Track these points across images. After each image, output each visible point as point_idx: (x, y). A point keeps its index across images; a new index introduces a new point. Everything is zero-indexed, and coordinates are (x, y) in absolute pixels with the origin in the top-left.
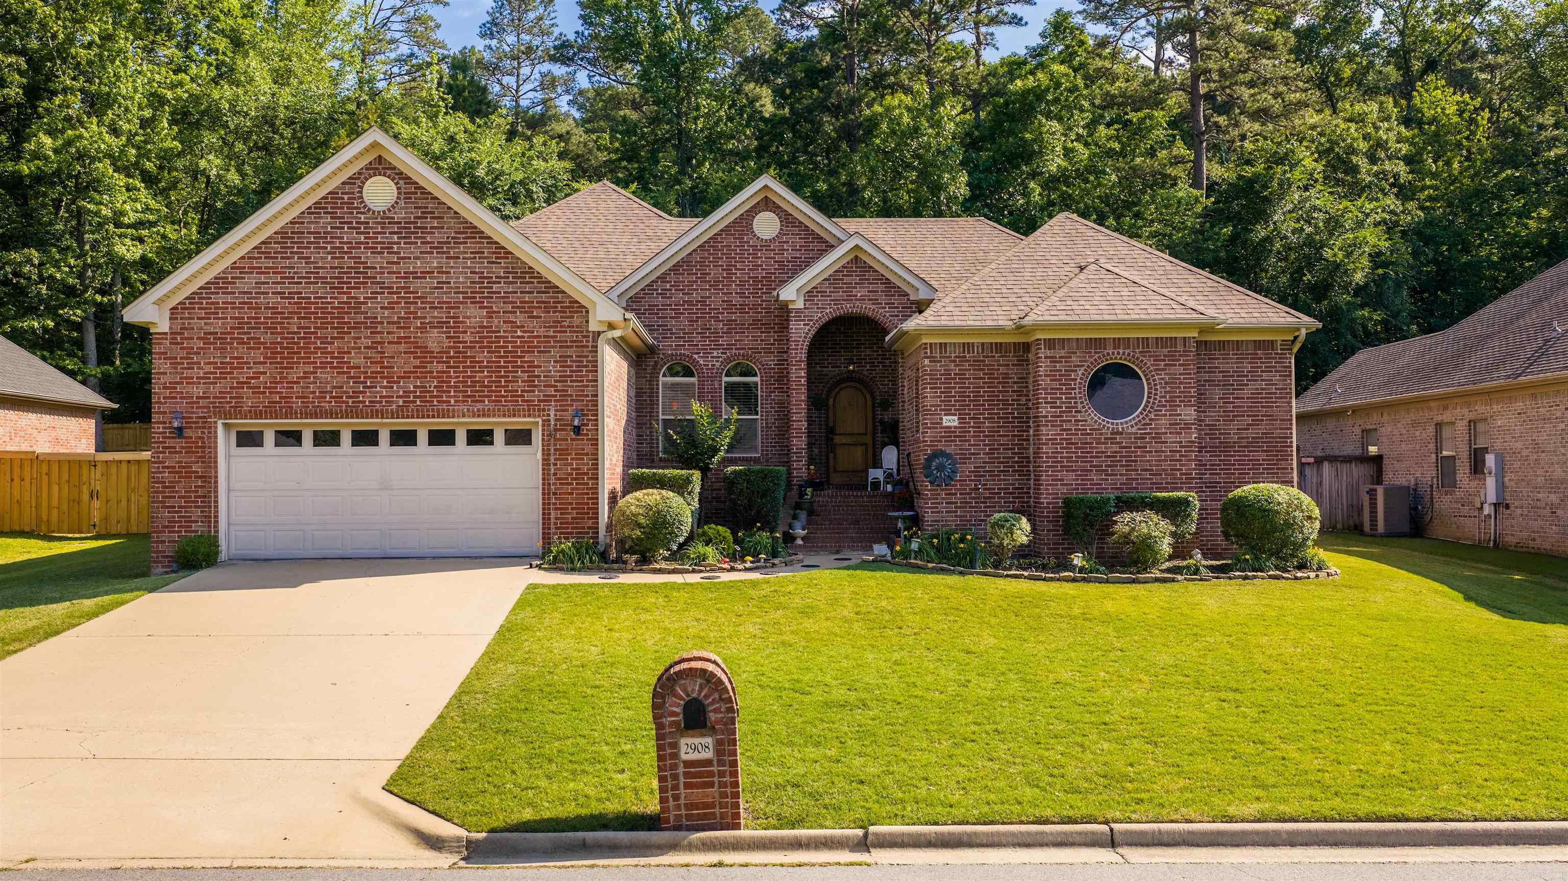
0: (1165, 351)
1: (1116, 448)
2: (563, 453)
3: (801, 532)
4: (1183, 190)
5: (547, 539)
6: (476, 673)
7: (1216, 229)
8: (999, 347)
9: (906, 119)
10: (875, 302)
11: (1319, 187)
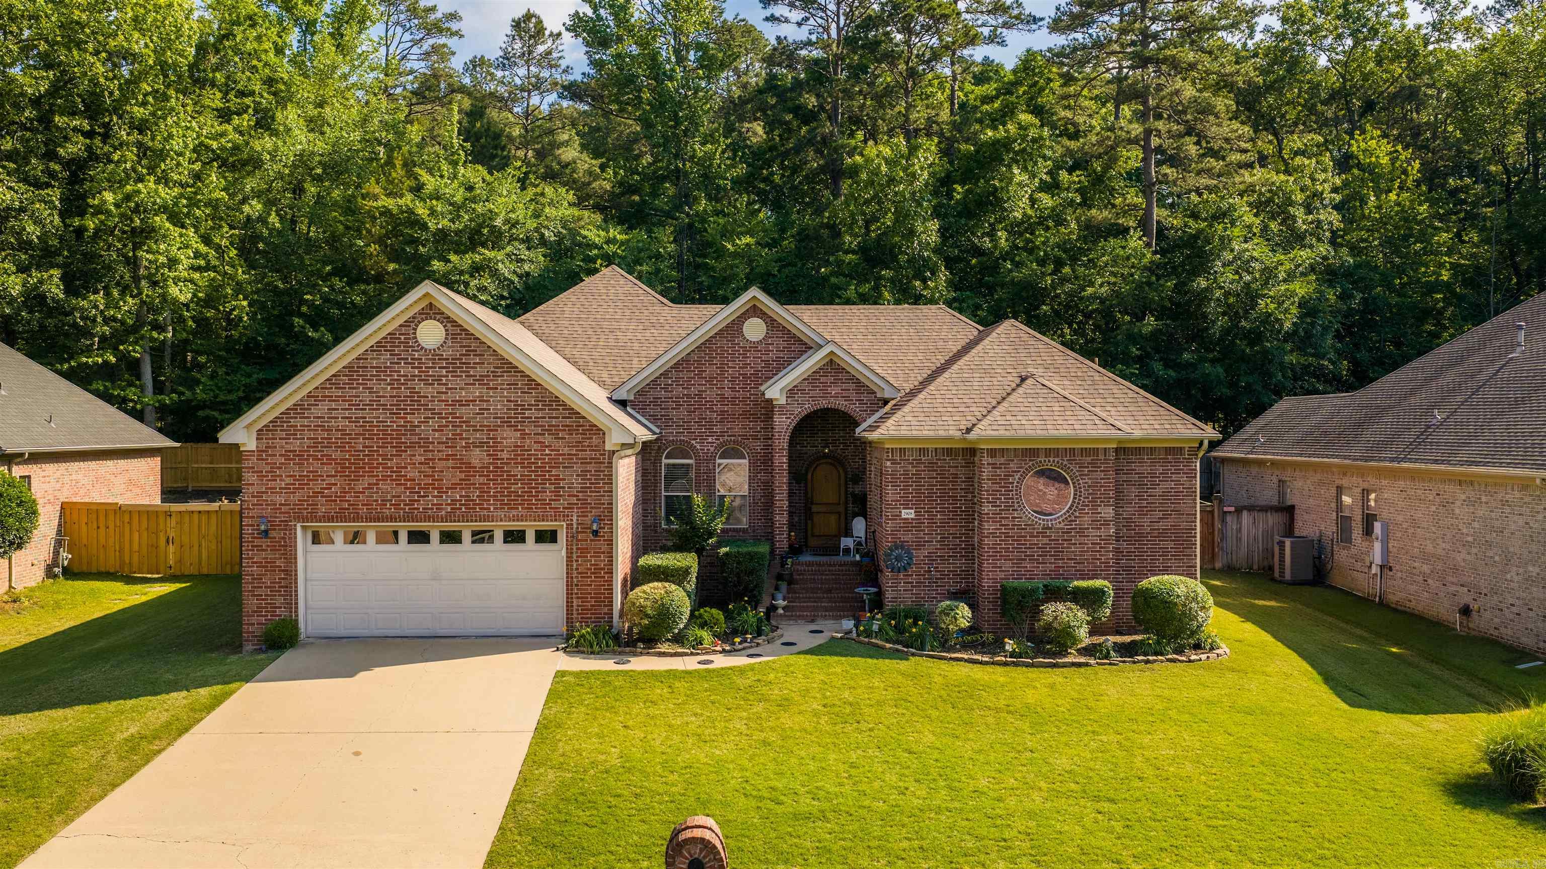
0: (1089, 459)
1: (1046, 540)
2: (583, 551)
3: (781, 603)
4: (1135, 241)
5: (569, 621)
6: (524, 780)
7: (1162, 282)
8: (949, 451)
9: (884, 168)
10: (847, 398)
11: (1256, 241)
